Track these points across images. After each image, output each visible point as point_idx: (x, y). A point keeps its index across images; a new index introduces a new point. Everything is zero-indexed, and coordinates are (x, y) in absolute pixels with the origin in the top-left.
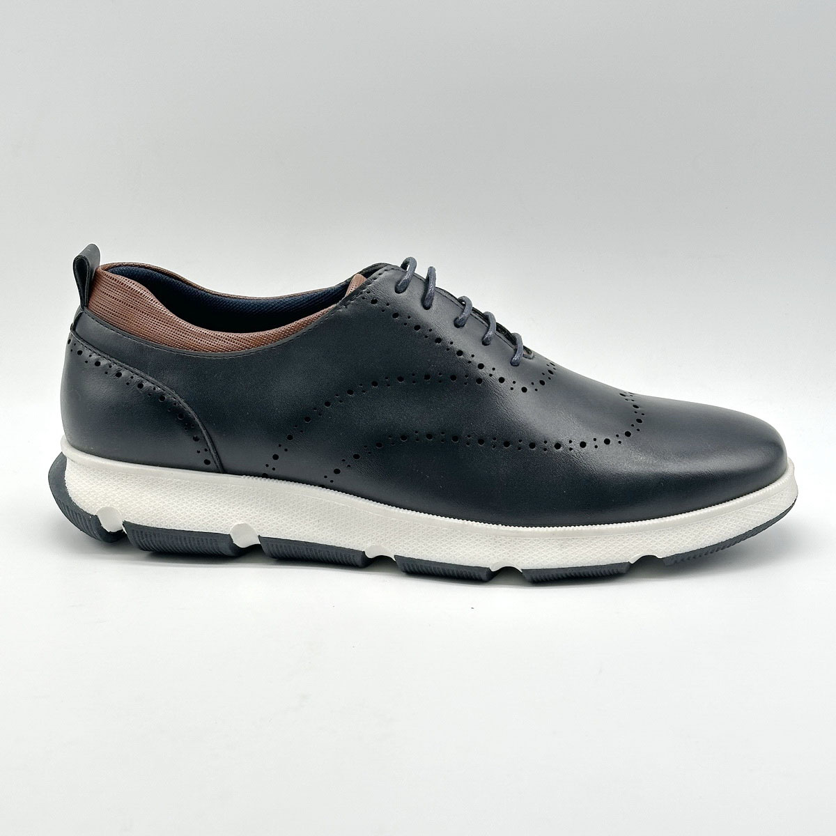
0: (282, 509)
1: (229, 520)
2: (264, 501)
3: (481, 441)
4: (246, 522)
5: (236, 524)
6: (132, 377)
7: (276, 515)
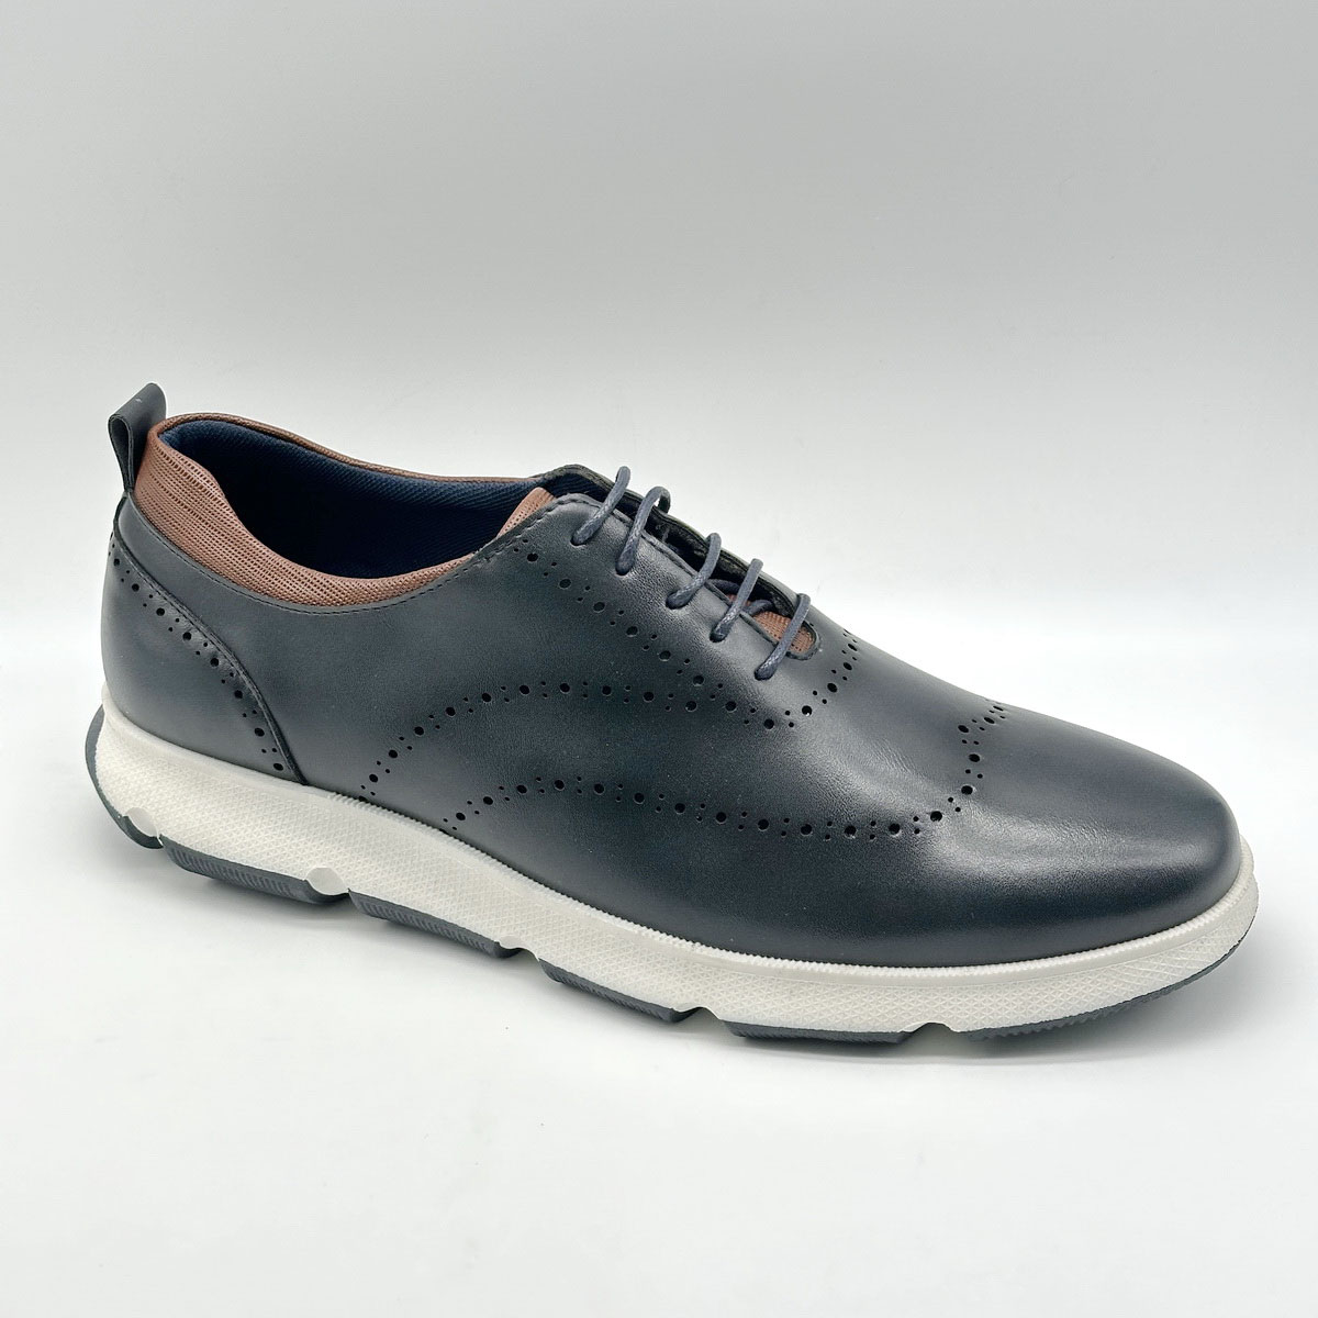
0: (383, 855)
1: (305, 860)
2: (359, 839)
3: (680, 807)
4: (330, 867)
5: (314, 867)
6: (177, 620)
7: (374, 864)
